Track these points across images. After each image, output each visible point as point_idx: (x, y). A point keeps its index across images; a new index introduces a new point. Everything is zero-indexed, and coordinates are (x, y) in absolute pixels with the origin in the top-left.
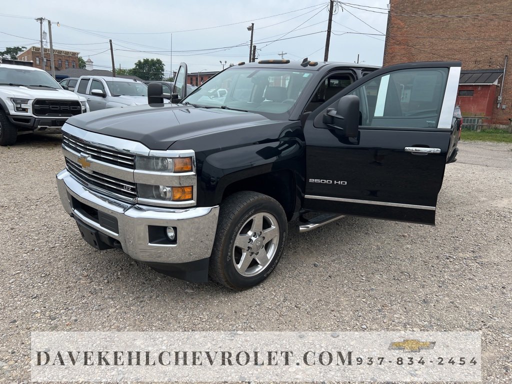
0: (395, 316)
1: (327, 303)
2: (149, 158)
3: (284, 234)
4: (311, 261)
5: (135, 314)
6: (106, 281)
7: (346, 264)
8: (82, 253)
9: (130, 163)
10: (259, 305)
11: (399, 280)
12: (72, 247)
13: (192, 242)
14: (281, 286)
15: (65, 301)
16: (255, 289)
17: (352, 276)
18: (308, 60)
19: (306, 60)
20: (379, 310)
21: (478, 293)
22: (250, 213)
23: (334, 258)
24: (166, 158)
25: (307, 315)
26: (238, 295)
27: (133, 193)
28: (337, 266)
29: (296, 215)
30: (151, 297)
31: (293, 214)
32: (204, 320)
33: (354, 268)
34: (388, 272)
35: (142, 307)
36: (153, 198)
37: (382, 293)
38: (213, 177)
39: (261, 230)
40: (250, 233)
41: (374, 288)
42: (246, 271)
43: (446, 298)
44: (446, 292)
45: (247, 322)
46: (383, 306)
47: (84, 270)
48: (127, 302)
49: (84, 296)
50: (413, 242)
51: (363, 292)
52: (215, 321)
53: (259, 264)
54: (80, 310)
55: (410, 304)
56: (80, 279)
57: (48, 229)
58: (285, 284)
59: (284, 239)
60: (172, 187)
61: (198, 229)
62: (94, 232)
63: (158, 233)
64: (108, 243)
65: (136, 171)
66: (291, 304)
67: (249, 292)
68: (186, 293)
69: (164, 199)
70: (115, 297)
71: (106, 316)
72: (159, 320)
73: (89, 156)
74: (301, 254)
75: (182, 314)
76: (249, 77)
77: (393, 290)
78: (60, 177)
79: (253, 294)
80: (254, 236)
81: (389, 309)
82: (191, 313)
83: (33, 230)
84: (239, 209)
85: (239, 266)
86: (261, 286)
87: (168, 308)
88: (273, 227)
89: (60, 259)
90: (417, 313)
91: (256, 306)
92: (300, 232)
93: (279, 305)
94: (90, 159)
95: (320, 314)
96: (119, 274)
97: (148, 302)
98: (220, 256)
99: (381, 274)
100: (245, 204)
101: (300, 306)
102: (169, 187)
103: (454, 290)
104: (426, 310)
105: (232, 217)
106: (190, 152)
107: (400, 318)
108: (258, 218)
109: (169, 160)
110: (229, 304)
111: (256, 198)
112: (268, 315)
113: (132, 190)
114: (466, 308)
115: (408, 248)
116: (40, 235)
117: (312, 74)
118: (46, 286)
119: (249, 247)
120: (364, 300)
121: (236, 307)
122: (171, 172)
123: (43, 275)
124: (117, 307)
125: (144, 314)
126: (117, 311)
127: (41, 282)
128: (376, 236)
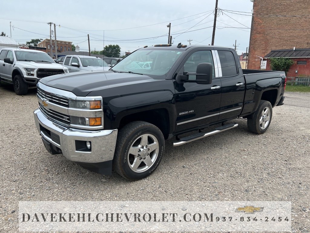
0: (225, 199)
1: (185, 190)
2: (76, 101)
3: (162, 147)
4: (182, 164)
5: (69, 193)
6: (57, 173)
7: (203, 166)
8: (48, 156)
9: (67, 104)
10: (143, 190)
11: (233, 177)
12: (43, 153)
13: (103, 150)
14: (159, 179)
15: (31, 184)
16: (143, 180)
17: (204, 174)
18: (181, 44)
19: (180, 44)
20: (216, 195)
21: (283, 186)
22: (139, 134)
23: (196, 163)
24: (85, 101)
25: (171, 197)
26: (132, 184)
27: (68, 121)
28: (197, 167)
29: (171, 136)
30: (80, 183)
31: (168, 135)
32: (108, 197)
33: (207, 169)
34: (228, 172)
35: (74, 189)
36: (79, 124)
37: (220, 184)
38: (115, 113)
39: (147, 145)
40: (140, 146)
41: (216, 181)
42: (137, 169)
43: (261, 189)
44: (262, 185)
45: (133, 199)
46: (219, 193)
47: (46, 166)
48: (66, 185)
49: (42, 182)
50: (249, 154)
51: (209, 184)
52: (114, 198)
53: (146, 165)
54: (38, 189)
55: (236, 192)
56: (43, 171)
57: (32, 143)
58: (162, 178)
59: (162, 150)
60: (89, 118)
61: (108, 142)
62: (49, 144)
63: (81, 145)
64: (56, 150)
65: (69, 108)
66: (163, 189)
67: (139, 182)
68: (101, 181)
69: (85, 125)
70: (59, 183)
71: (51, 194)
72: (81, 197)
73: (47, 100)
74: (177, 160)
75: (96, 194)
76: (147, 54)
77: (228, 183)
78: (35, 113)
79: (141, 183)
80: (142, 148)
81: (223, 195)
82: (101, 193)
83: (24, 143)
84: (131, 132)
85: (132, 166)
86: (147, 178)
87: (89, 190)
88: (155, 143)
89: (35, 160)
90: (239, 198)
91: (141, 191)
92: (174, 146)
93: (155, 190)
94: (48, 102)
95: (178, 196)
96: (65, 169)
97: (78, 186)
98: (119, 159)
99: (223, 173)
100: (136, 128)
101: (168, 191)
102: (87, 118)
103: (267, 184)
104: (246, 196)
105: (127, 136)
106: (100, 98)
107: (228, 200)
108: (145, 137)
109: (87, 102)
110: (125, 189)
111: (143, 125)
112: (147, 196)
113: (68, 119)
114: (272, 196)
115: (244, 158)
116: (27, 146)
117: (182, 52)
118: (22, 175)
119: (139, 155)
120: (208, 189)
121: (129, 190)
122: (88, 109)
123: (22, 169)
124: (59, 189)
125: (73, 193)
126: (59, 191)
127: (20, 173)
128: (227, 150)
